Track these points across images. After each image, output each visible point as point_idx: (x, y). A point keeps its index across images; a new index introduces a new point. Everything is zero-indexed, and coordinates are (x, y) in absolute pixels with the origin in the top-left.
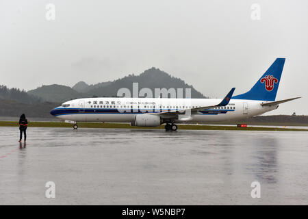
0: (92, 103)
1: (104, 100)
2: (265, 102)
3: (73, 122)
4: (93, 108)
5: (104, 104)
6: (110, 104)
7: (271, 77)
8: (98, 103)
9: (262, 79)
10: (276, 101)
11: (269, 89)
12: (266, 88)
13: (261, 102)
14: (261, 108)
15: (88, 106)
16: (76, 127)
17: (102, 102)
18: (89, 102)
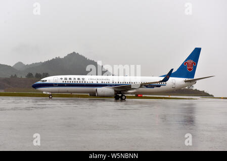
0: (64, 79)
1: (72, 77)
2: (187, 79)
3: (48, 93)
4: (64, 83)
5: (72, 80)
6: (77, 80)
7: (192, 61)
8: (68, 79)
9: (185, 63)
10: (194, 78)
11: (190, 69)
12: (188, 69)
13: (184, 79)
14: (184, 83)
15: (60, 82)
16: (51, 97)
17: (70, 79)
18: (61, 79)
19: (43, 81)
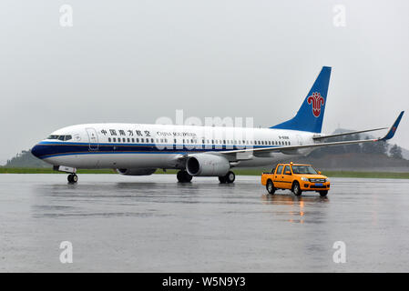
0: (109, 133)
5: (127, 134)
6: (136, 135)
7: (319, 96)
8: (118, 133)
11: (317, 113)
12: (314, 113)
17: (122, 132)
18: (104, 132)
19: (62, 137)
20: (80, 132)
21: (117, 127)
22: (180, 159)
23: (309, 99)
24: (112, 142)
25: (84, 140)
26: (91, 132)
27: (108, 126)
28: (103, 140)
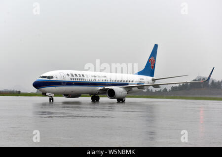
0: (70, 75)
3: (52, 95)
5: (78, 76)
6: (82, 77)
12: (151, 67)
17: (76, 75)
18: (68, 75)
19: (49, 77)
20: (58, 74)
21: (74, 72)
22: (101, 90)
23: (149, 60)
24: (72, 80)
25: (60, 79)
26: (62, 75)
27: (69, 72)
28: (68, 79)
